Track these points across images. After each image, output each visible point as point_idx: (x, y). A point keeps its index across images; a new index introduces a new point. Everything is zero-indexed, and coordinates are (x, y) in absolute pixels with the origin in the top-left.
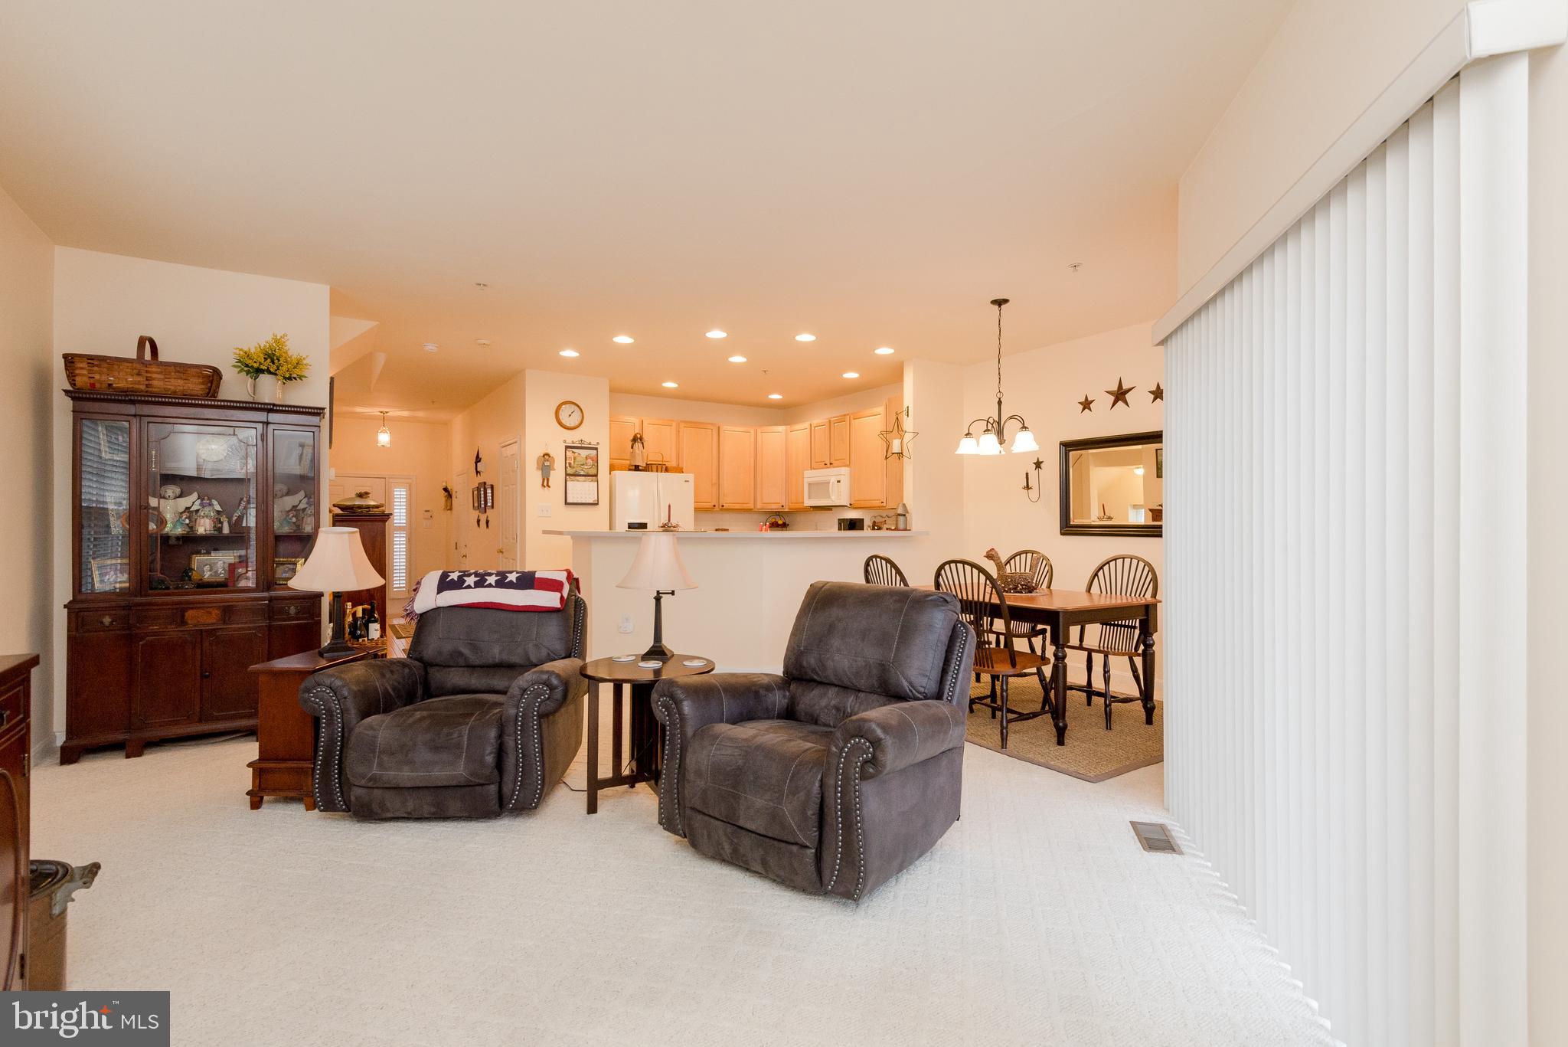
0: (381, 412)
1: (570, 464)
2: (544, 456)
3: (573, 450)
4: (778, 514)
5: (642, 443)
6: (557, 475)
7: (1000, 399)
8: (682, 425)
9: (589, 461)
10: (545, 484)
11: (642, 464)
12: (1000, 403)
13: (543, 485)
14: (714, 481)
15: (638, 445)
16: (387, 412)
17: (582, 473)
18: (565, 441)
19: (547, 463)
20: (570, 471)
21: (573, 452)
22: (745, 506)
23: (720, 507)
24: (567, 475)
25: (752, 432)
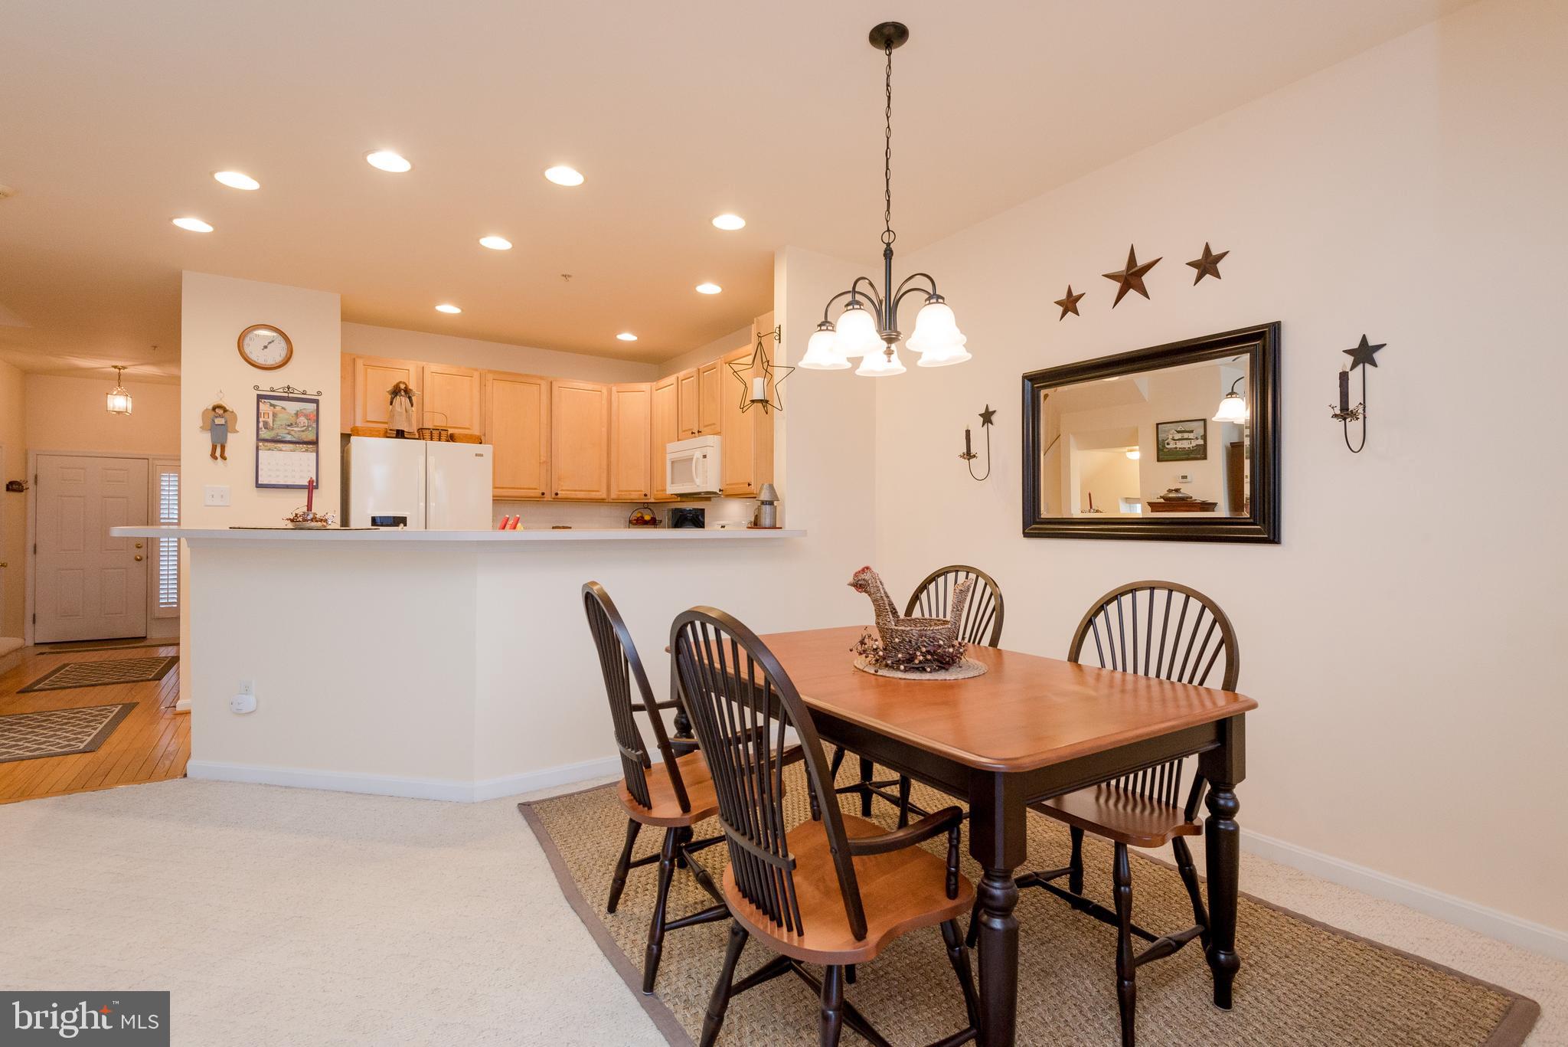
0: (115, 367)
1: (266, 424)
2: (214, 409)
3: (273, 402)
4: (646, 506)
5: (410, 398)
6: (242, 440)
7: (888, 244)
8: (490, 376)
9: (302, 420)
10: (218, 453)
11: (410, 427)
12: (888, 254)
13: (213, 456)
14: (543, 459)
15: (401, 400)
16: (124, 368)
17: (289, 438)
18: (256, 388)
19: (218, 421)
20: (264, 434)
21: (271, 405)
22: (594, 495)
23: (553, 496)
24: (259, 439)
25: (605, 391)
